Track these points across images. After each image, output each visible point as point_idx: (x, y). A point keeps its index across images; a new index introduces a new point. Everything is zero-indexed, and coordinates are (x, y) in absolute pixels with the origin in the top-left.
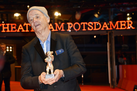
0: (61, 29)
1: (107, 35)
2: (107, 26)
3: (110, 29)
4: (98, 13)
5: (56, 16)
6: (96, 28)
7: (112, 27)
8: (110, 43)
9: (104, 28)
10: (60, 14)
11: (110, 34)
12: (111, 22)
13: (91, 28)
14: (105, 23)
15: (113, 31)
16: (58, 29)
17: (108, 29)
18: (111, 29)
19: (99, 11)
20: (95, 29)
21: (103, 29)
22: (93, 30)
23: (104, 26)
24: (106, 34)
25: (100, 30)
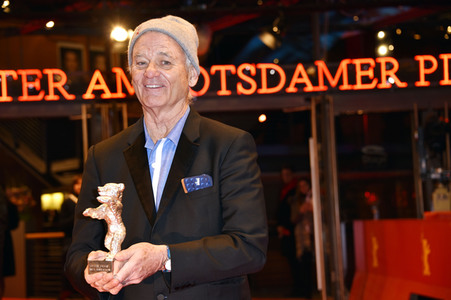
1: (308, 113)
2: (306, 80)
3: (317, 89)
4: (275, 29)
5: (115, 42)
6: (269, 86)
7: (326, 82)
8: (320, 139)
9: (297, 85)
11: (319, 108)
12: (321, 65)
13: (247, 86)
14: (300, 68)
15: (330, 98)
16: (125, 90)
17: (310, 88)
18: (322, 87)
19: (277, 21)
20: (264, 90)
21: (291, 89)
22: (256, 94)
23: (295, 80)
24: (303, 108)
25: (283, 92)
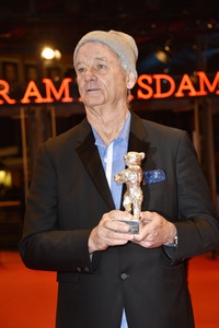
0: (63, 96)
1: (192, 112)
2: (190, 87)
3: (199, 94)
4: (167, 48)
5: (45, 59)
6: (162, 92)
7: (206, 88)
8: (202, 132)
9: (184, 91)
10: (57, 54)
11: (200, 108)
12: (202, 75)
13: (145, 92)
14: (186, 78)
15: (209, 101)
16: (52, 96)
17: (193, 93)
18: (203, 92)
19: (168, 42)
20: (159, 95)
21: (179, 94)
22: (152, 99)
23: (182, 87)
24: (188, 109)
25: (173, 97)
